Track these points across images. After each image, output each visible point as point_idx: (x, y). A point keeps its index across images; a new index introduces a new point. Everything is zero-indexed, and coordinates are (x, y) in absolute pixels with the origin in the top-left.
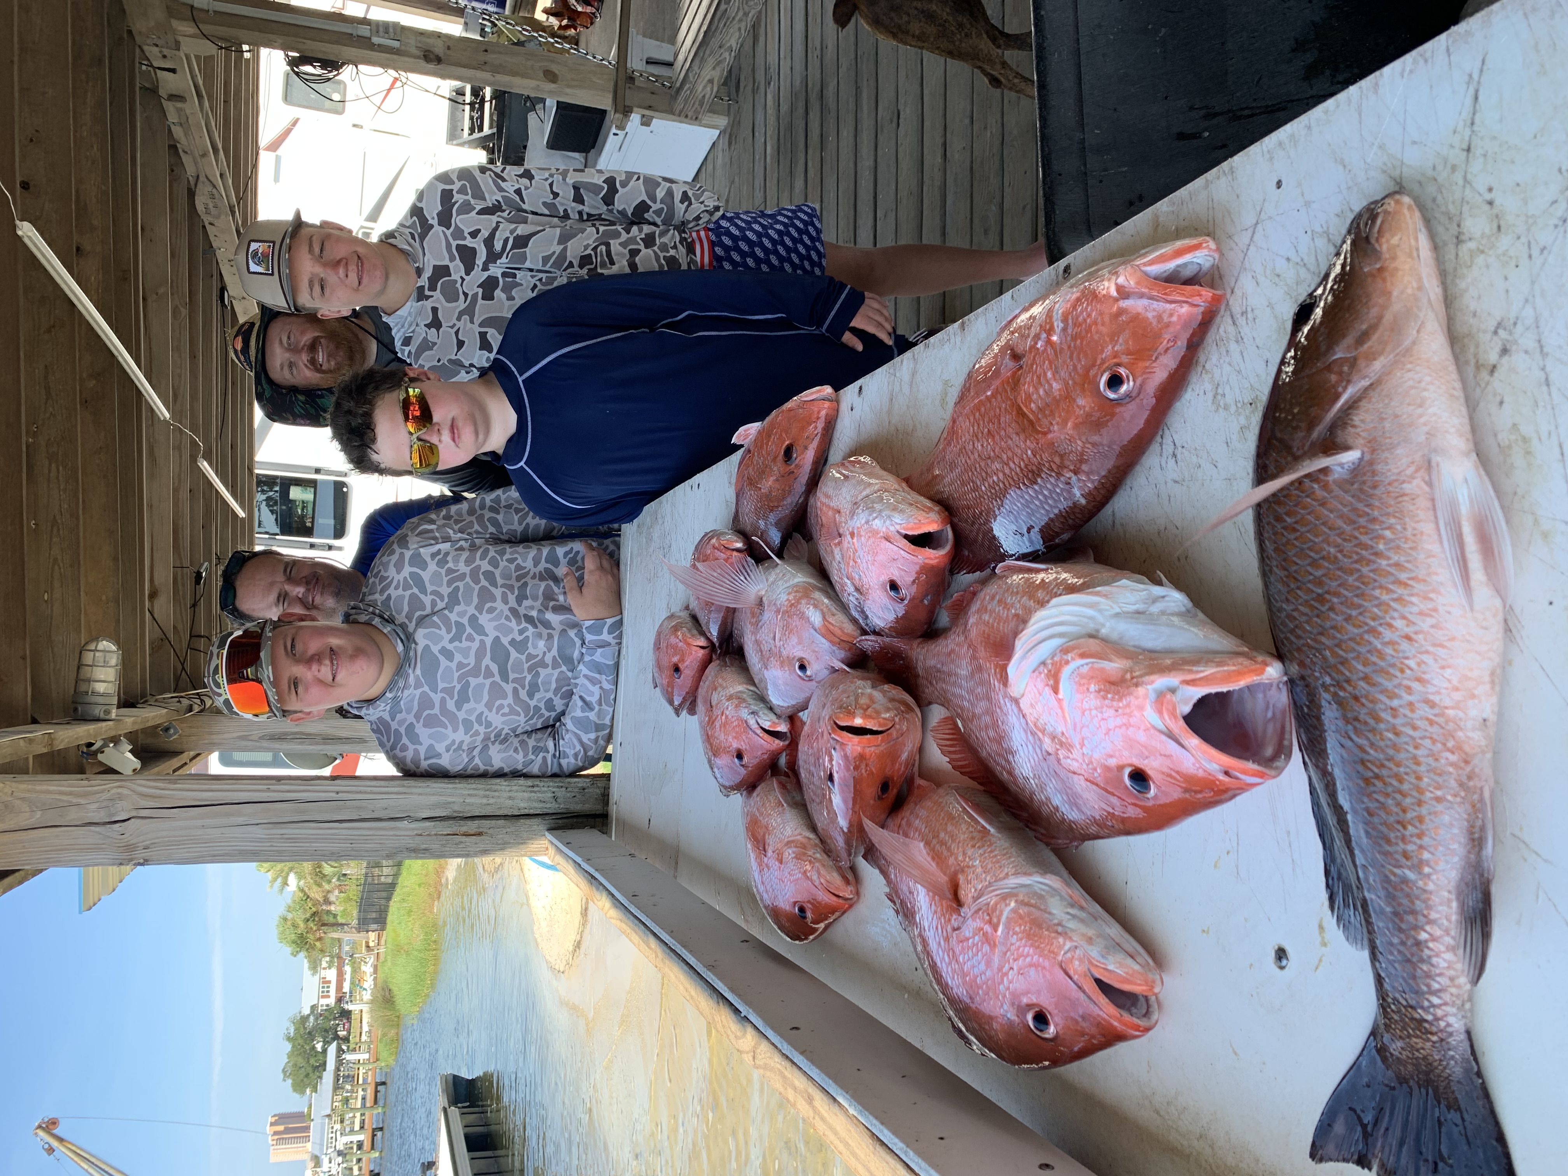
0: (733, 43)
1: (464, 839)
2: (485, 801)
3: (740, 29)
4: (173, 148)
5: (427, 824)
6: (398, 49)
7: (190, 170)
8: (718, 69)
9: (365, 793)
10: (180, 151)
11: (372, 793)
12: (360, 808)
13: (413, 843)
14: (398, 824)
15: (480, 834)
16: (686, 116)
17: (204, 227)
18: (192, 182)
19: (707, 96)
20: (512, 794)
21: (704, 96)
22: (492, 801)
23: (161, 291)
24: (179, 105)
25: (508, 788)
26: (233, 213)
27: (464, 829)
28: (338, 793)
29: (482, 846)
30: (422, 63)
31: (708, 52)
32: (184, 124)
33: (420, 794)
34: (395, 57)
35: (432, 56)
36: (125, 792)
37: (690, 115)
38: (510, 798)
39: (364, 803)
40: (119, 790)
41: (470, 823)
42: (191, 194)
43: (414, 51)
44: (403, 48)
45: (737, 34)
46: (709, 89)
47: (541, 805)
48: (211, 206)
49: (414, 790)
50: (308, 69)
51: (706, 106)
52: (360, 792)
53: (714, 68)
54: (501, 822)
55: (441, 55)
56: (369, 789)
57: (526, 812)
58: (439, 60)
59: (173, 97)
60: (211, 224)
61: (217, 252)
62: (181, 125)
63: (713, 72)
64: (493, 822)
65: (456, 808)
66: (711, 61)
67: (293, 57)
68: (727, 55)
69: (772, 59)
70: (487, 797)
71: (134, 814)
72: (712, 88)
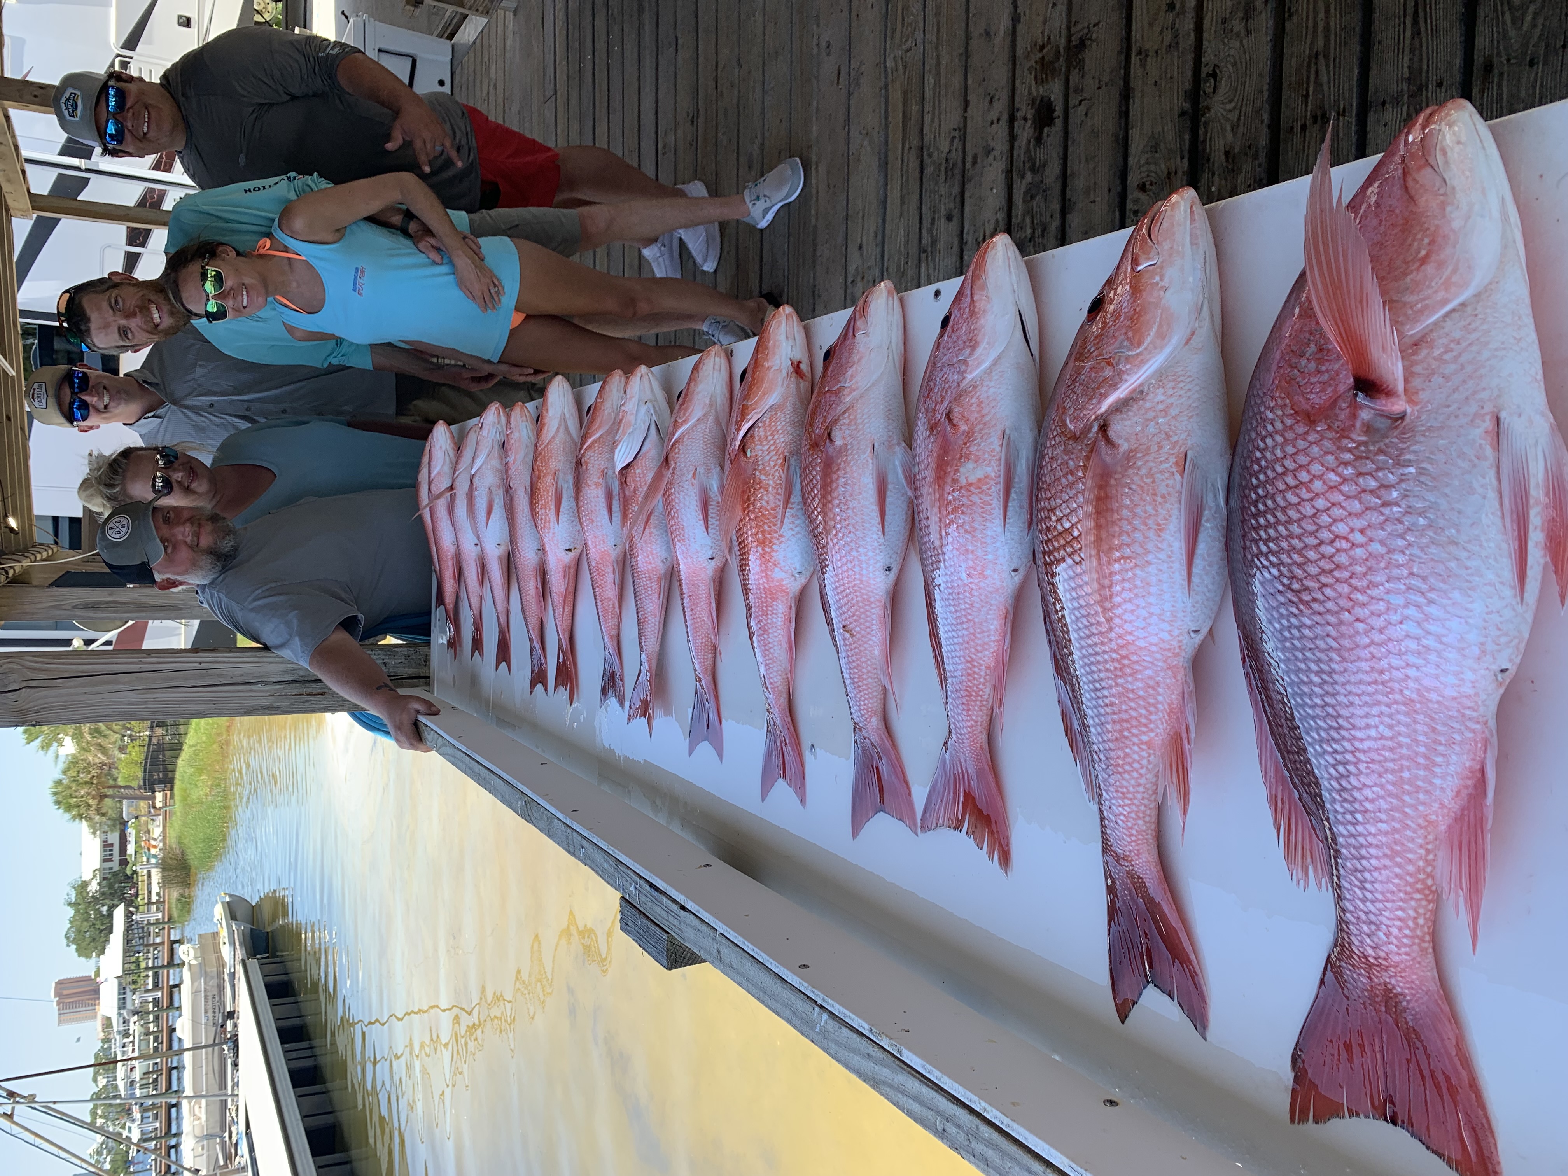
1: (309, 698)
5: (278, 687)
9: (224, 662)
11: (229, 662)
12: (219, 676)
13: (266, 702)
14: (253, 687)
15: (323, 694)
27: (309, 690)
28: (200, 663)
29: (326, 704)
36: (15, 666)
40: (10, 665)
41: (314, 685)
52: (220, 662)
71: (25, 685)
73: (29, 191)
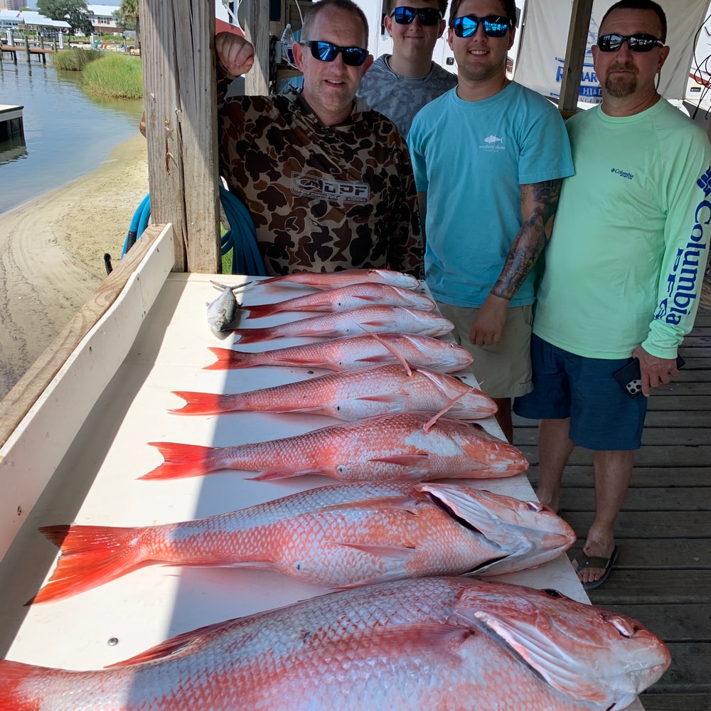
1: (164, 157)
2: (196, 174)
9: (200, 75)
12: (187, 68)
15: (168, 169)
20: (202, 195)
22: (196, 179)
25: (206, 193)
28: (200, 51)
33: (200, 120)
38: (198, 195)
39: (191, 74)
41: (177, 161)
47: (194, 220)
49: (203, 115)
52: (200, 71)
54: (178, 187)
56: (203, 78)
57: (188, 208)
64: (178, 181)
65: (189, 151)
70: (199, 176)
72: (707, 306)
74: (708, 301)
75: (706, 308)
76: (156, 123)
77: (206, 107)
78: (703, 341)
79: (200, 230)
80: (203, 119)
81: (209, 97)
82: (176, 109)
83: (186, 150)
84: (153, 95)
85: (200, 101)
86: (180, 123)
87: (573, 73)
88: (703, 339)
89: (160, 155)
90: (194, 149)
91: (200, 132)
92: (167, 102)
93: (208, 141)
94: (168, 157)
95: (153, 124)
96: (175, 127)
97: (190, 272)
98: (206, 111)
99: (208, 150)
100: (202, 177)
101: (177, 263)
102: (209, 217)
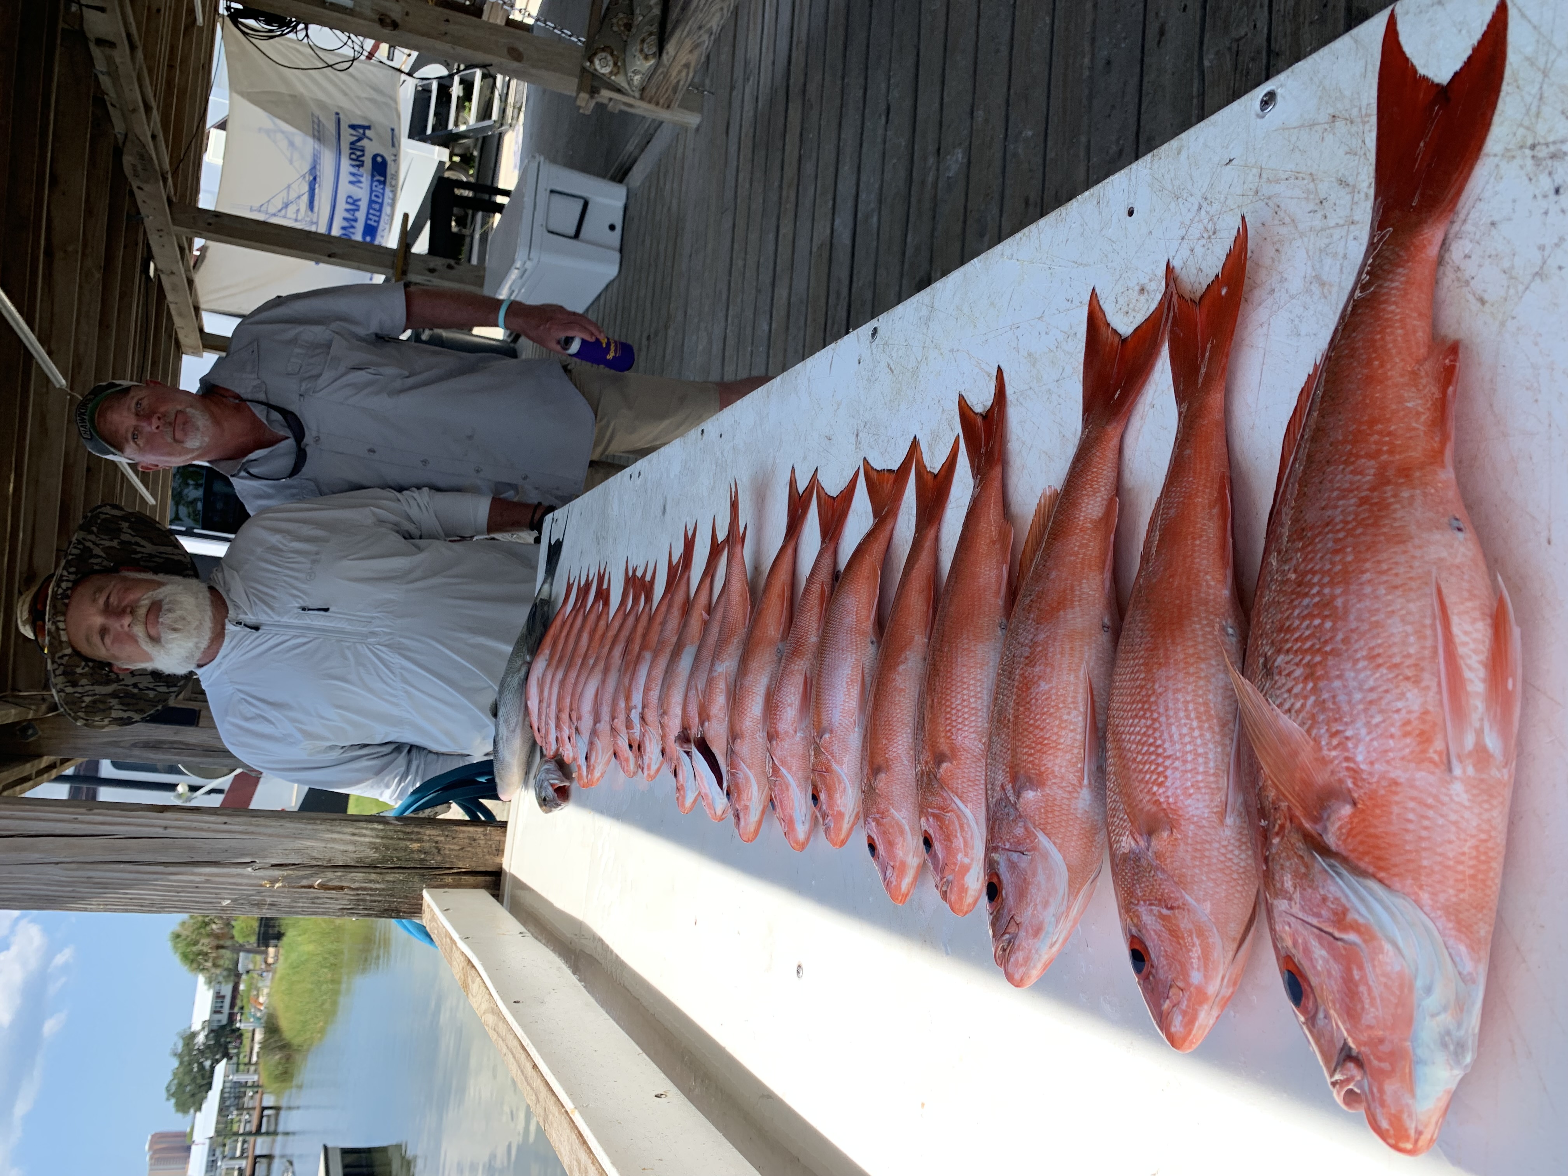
0: (714, 23)
1: (321, 893)
3: (722, 9)
4: (100, 101)
6: (351, 10)
7: (119, 127)
8: (696, 53)
9: (202, 830)
10: (108, 104)
11: (208, 830)
12: (190, 849)
15: (341, 888)
16: (657, 104)
17: (132, 193)
18: (120, 138)
19: (682, 83)
21: (678, 82)
23: (70, 248)
24: (108, 51)
26: (165, 180)
27: (323, 881)
28: (166, 828)
29: (344, 904)
30: (377, 27)
31: (685, 33)
32: (113, 72)
33: (270, 835)
34: (349, 18)
35: (388, 21)
37: (662, 101)
39: (198, 843)
41: (330, 873)
42: (118, 153)
43: (368, 13)
44: (358, 9)
45: (718, 15)
46: (684, 74)
47: (422, 856)
48: (139, 168)
50: (251, 22)
51: (679, 96)
52: (195, 829)
53: (691, 51)
55: (398, 21)
56: (207, 825)
58: (395, 25)
59: (100, 42)
60: (139, 188)
61: (146, 221)
62: (108, 74)
63: (690, 56)
65: (315, 854)
66: (688, 44)
67: (235, 9)
68: (705, 38)
69: (753, 53)
70: (354, 842)
72: (688, 74)
73: (201, 330)
74: (680, 72)
75: (691, 75)
76: (269, 900)
77: (251, 825)
78: (752, 79)
79: (437, 848)
80: (269, 831)
81: (237, 819)
82: (250, 869)
83: (315, 859)
84: (226, 902)
85: (241, 832)
86: (273, 866)
87: (336, 250)
88: (748, 79)
89: (318, 898)
90: (312, 847)
91: (287, 837)
92: (239, 881)
93: (303, 826)
94: (322, 886)
95: (270, 905)
96: (277, 873)
97: (501, 868)
98: (258, 826)
99: (315, 827)
100: (356, 838)
101: (486, 887)
102: (418, 833)
